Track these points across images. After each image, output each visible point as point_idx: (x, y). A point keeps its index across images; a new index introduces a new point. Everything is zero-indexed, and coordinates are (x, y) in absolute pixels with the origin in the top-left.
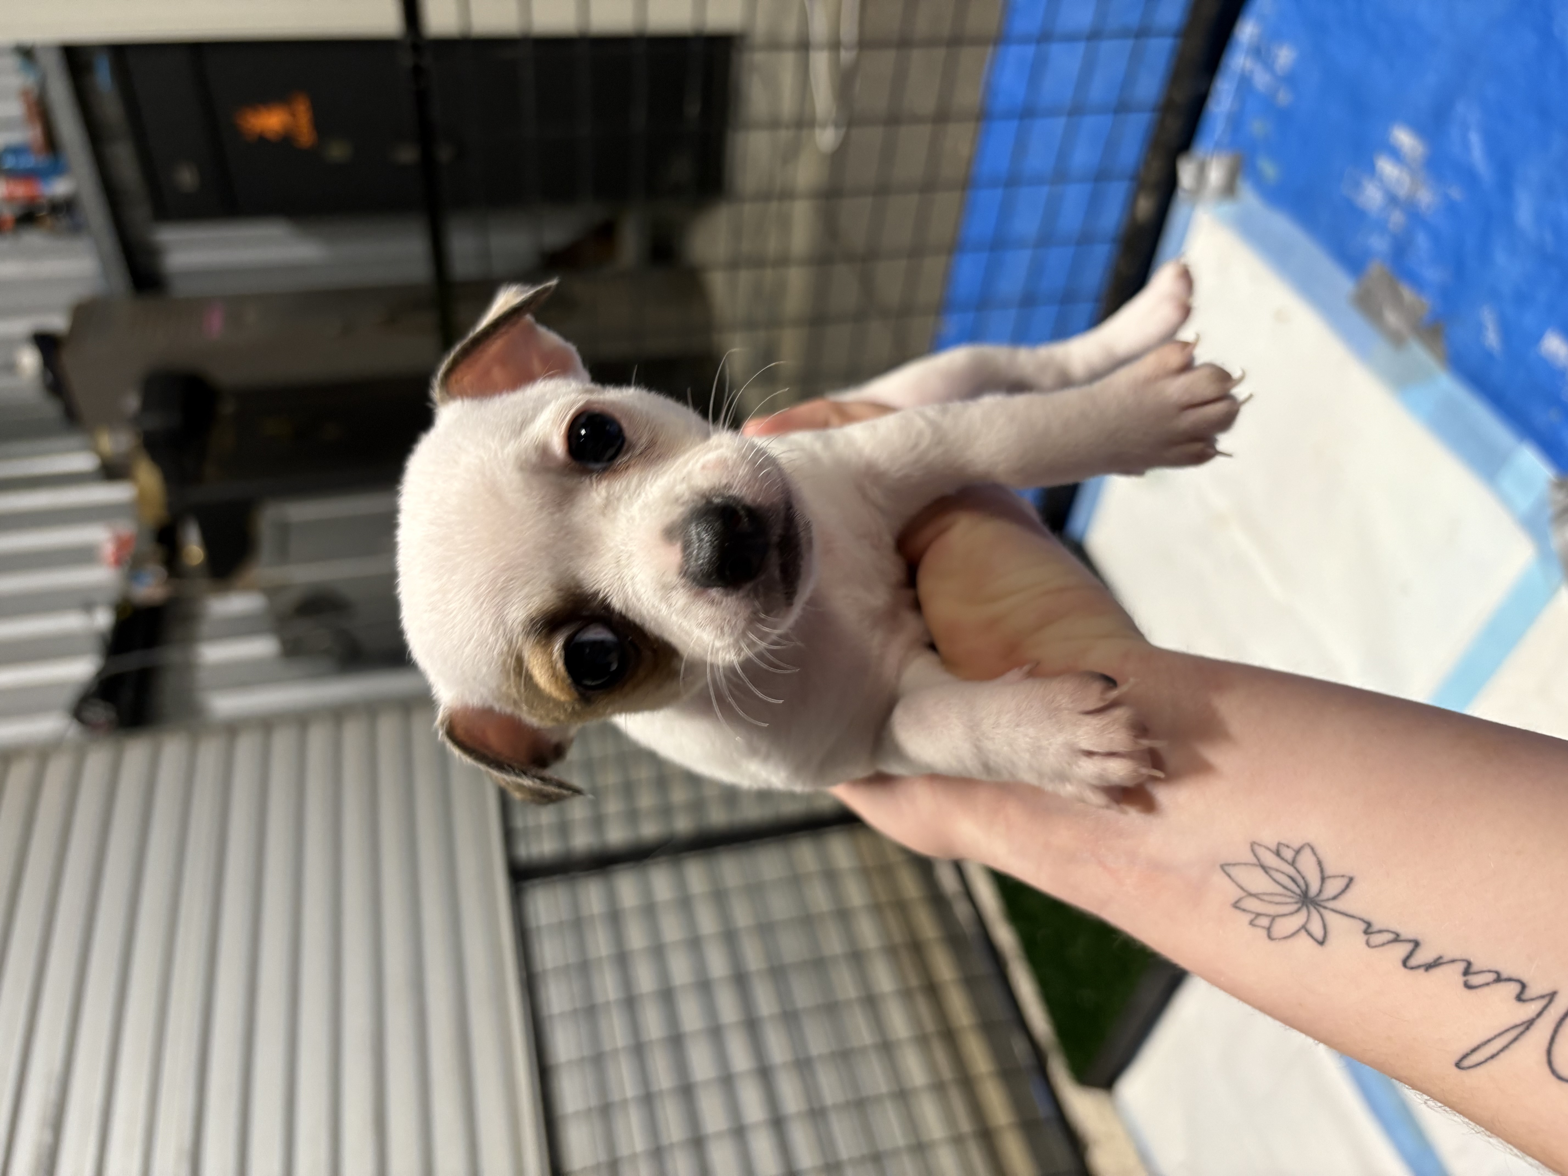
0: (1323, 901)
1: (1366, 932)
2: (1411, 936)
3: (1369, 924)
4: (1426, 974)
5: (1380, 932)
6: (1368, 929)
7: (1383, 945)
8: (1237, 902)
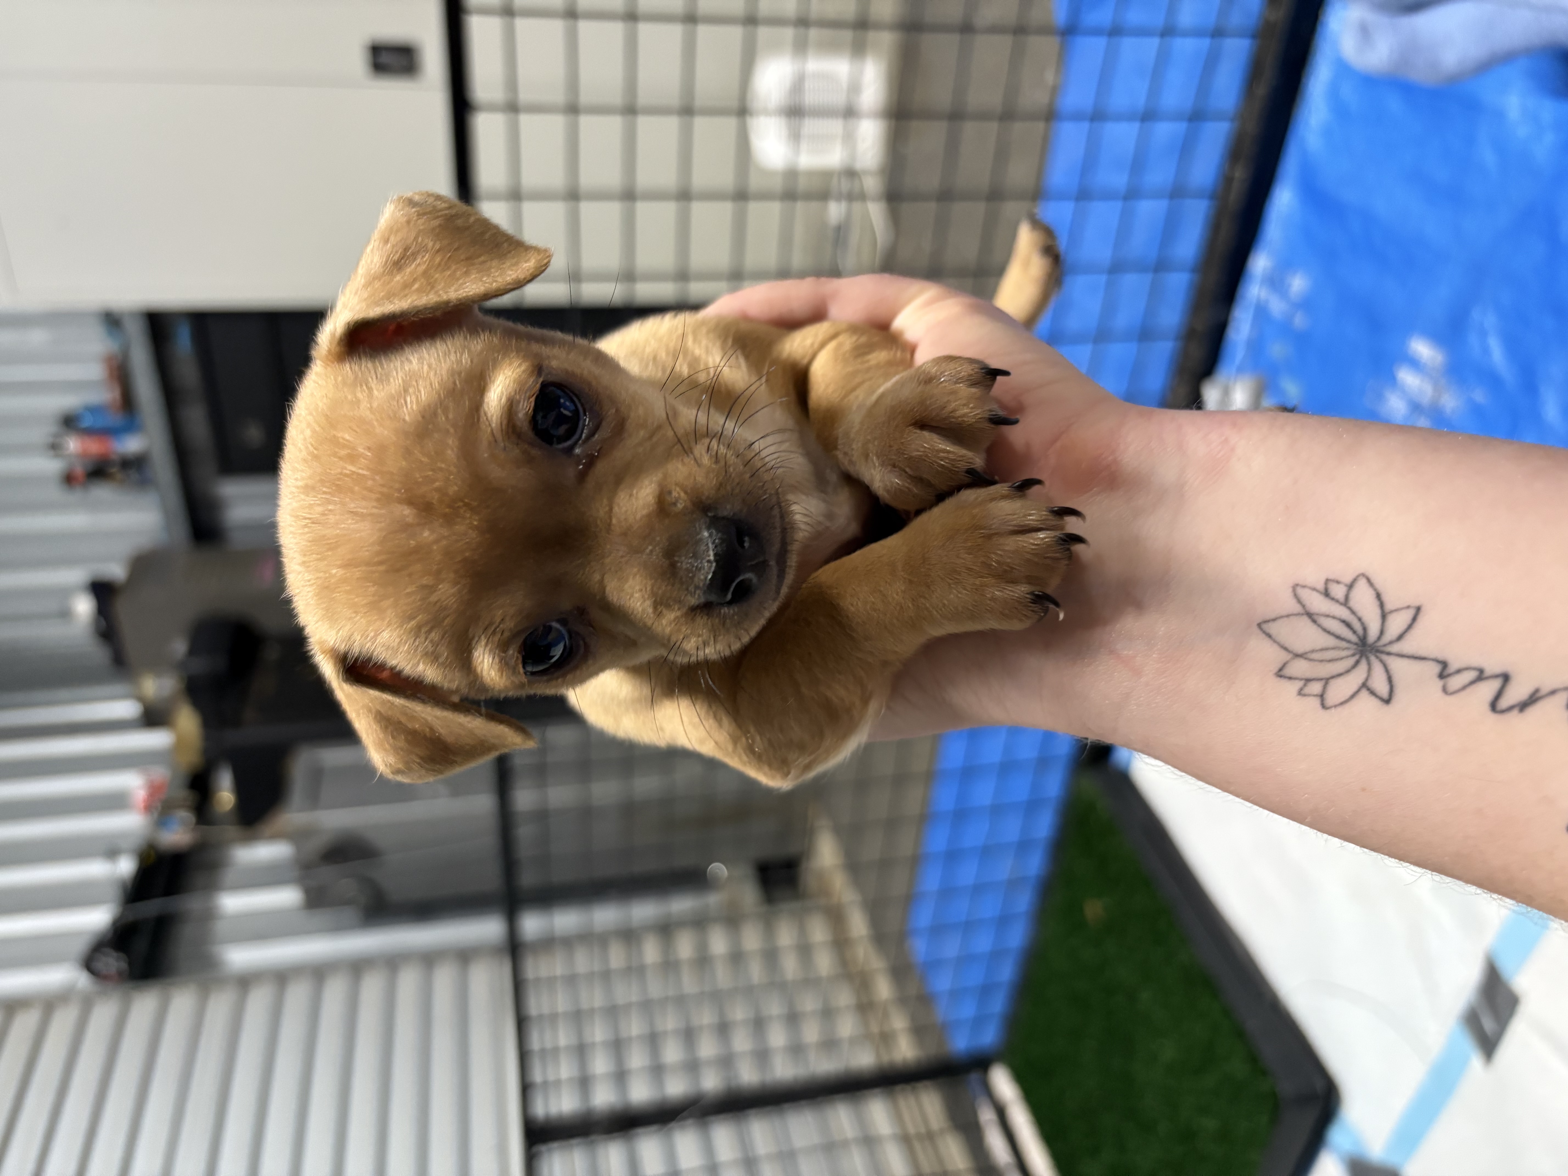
0: (1385, 645)
1: (1442, 676)
2: (1498, 670)
3: (1444, 664)
4: (1521, 715)
5: (1459, 671)
6: (1444, 671)
7: (1464, 688)
8: (1281, 670)
